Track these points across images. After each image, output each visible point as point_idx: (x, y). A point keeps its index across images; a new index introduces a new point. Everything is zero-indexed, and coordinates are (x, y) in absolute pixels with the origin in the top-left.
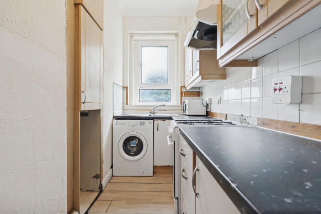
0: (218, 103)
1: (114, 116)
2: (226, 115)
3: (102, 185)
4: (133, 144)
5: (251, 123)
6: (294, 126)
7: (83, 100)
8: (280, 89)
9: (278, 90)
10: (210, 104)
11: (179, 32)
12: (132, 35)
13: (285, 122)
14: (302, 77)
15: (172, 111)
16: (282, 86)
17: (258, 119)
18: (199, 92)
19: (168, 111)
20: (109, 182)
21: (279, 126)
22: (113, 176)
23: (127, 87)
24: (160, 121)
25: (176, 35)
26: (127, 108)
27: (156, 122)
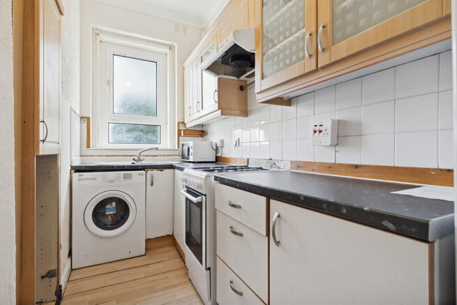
0: (236, 145)
1: (72, 167)
2: (248, 160)
3: (61, 286)
4: (111, 210)
5: (282, 167)
6: (330, 167)
7: (41, 138)
8: (320, 131)
9: (318, 132)
10: (222, 147)
11: (175, 44)
12: (97, 33)
13: (322, 163)
14: (338, 120)
15: (166, 157)
16: (321, 128)
17: (292, 162)
18: (203, 132)
19: (159, 157)
20: (68, 281)
21: (316, 168)
22: (72, 270)
23: (88, 118)
24: (155, 172)
25: (171, 47)
26: (89, 152)
27: (150, 172)
